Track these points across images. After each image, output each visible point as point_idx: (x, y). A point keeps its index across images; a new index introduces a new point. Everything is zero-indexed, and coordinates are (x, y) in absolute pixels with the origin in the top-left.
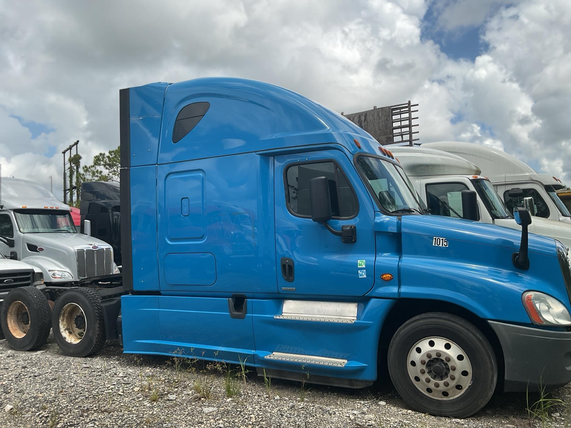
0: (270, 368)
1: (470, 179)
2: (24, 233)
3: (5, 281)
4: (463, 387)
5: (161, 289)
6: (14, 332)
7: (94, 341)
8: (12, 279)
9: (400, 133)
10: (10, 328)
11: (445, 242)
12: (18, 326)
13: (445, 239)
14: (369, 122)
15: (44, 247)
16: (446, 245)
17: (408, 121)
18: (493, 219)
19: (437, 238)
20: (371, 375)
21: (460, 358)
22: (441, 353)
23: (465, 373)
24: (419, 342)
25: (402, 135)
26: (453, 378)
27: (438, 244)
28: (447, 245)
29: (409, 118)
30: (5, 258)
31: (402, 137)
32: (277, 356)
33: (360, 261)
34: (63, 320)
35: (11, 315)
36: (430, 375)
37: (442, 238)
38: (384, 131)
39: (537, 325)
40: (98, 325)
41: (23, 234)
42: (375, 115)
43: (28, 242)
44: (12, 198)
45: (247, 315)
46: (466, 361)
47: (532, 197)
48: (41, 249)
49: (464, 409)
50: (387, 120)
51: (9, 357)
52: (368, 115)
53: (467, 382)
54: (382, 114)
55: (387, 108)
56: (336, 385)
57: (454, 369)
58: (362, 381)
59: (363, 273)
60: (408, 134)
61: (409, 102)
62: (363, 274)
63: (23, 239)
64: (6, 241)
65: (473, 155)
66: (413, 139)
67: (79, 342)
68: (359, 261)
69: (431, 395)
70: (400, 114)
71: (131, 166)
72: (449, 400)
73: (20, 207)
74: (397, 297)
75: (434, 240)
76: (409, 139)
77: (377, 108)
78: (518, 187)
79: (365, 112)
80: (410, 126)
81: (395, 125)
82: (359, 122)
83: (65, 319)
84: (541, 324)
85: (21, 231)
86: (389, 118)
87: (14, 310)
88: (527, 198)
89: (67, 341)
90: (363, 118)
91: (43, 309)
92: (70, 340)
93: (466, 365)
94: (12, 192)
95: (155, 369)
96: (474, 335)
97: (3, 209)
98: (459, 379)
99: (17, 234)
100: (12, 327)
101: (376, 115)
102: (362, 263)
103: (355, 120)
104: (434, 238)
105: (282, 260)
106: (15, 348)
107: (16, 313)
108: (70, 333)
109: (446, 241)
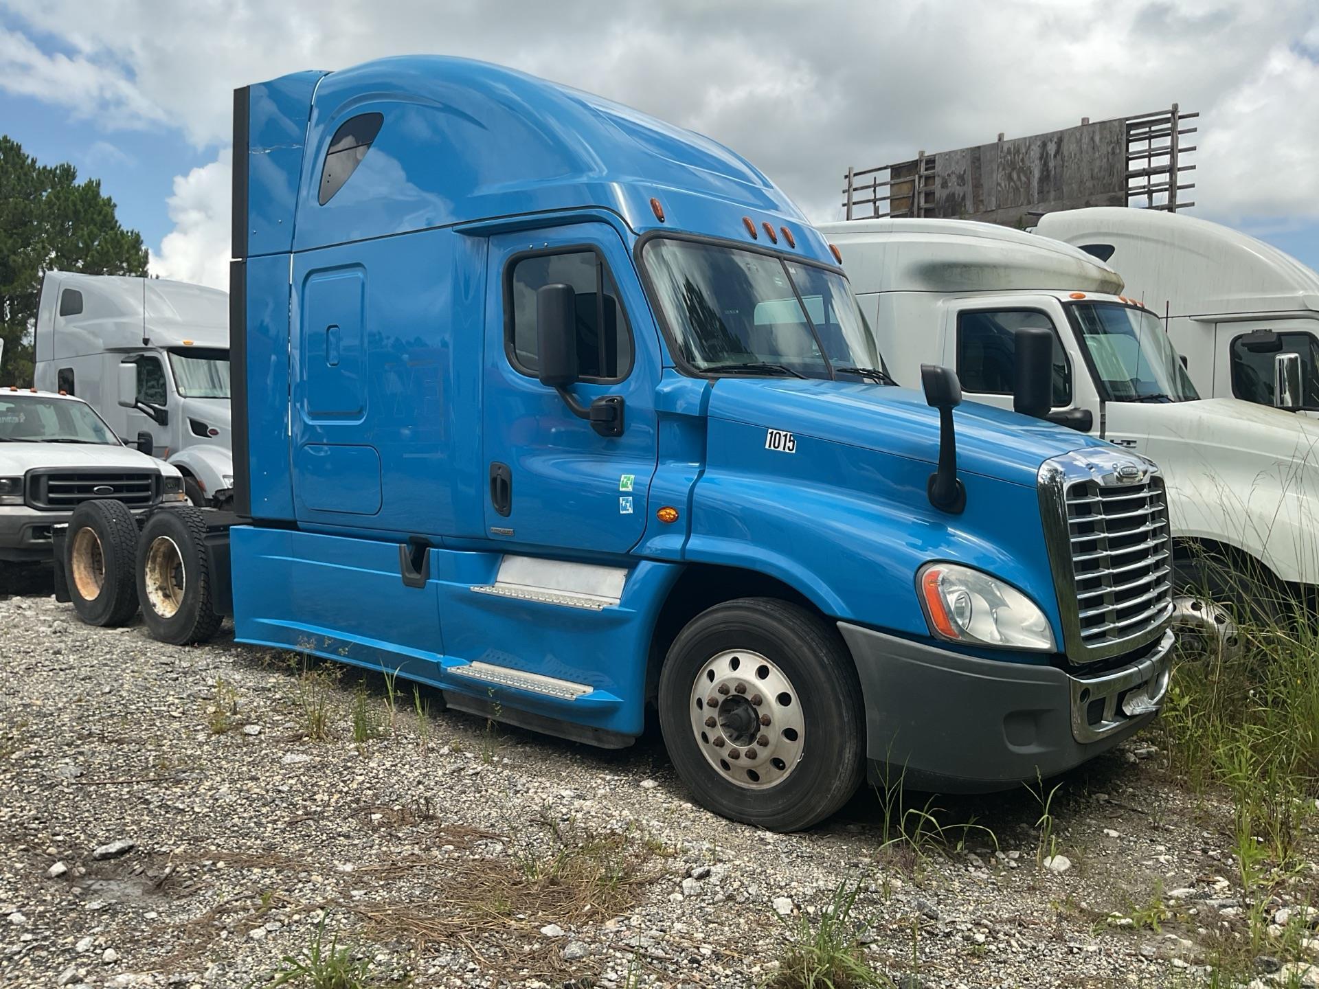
0: (464, 693)
1: (1063, 300)
2: (185, 397)
3: (96, 489)
4: (787, 766)
5: (297, 518)
6: (84, 587)
7: (197, 613)
8: (110, 485)
9: (1144, 187)
10: (77, 581)
11: (790, 441)
12: (92, 577)
13: (791, 435)
14: (1066, 158)
15: (220, 428)
16: (791, 448)
17: (1169, 156)
18: (1103, 402)
19: (775, 432)
20: (629, 723)
21: (784, 699)
22: (747, 685)
23: (790, 734)
24: (713, 660)
25: (1150, 193)
26: (764, 743)
27: (776, 445)
28: (792, 450)
29: (1172, 150)
30: (121, 445)
31: (1150, 198)
32: (480, 670)
33: (625, 478)
34: (153, 570)
35: (80, 555)
36: (725, 732)
37: (785, 433)
38: (1105, 182)
39: (944, 642)
40: (202, 583)
41: (183, 399)
42: (1083, 141)
43: (192, 417)
44: (169, 323)
45: (430, 581)
46: (796, 707)
47: (1297, 355)
48: (215, 432)
49: (783, 812)
50: (1113, 153)
51: (55, 632)
52: (1065, 141)
53: (793, 753)
54: (1101, 139)
55: (1116, 124)
56: (573, 739)
57: (767, 722)
58: (617, 734)
59: (628, 504)
60: (1166, 190)
61: (1176, 107)
62: (627, 507)
63: (185, 409)
64: (152, 412)
65: (1164, 243)
66: (1178, 202)
67: (173, 616)
68: (623, 476)
69: (729, 775)
70: (1150, 138)
71: (249, 255)
72: (760, 791)
73: (180, 342)
74: (678, 558)
75: (769, 436)
76: (1167, 203)
77: (1090, 122)
78: (1268, 328)
79: (1057, 132)
80: (1172, 170)
81: (1134, 166)
82: (1041, 159)
83: (157, 568)
84: (951, 639)
85: (181, 392)
86: (1120, 149)
87: (85, 545)
88: (1285, 357)
89: (156, 610)
90: (1052, 148)
91: (127, 545)
92: (162, 609)
93: (793, 716)
94: (169, 312)
95: (289, 678)
96: (814, 652)
97: (150, 346)
98: (776, 746)
99: (173, 397)
100: (81, 579)
101: (1085, 140)
102: (627, 482)
103: (1032, 153)
104: (770, 431)
105: (492, 466)
106: (86, 621)
107: (89, 551)
108: (166, 596)
109: (792, 438)
